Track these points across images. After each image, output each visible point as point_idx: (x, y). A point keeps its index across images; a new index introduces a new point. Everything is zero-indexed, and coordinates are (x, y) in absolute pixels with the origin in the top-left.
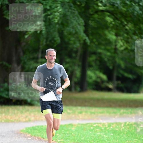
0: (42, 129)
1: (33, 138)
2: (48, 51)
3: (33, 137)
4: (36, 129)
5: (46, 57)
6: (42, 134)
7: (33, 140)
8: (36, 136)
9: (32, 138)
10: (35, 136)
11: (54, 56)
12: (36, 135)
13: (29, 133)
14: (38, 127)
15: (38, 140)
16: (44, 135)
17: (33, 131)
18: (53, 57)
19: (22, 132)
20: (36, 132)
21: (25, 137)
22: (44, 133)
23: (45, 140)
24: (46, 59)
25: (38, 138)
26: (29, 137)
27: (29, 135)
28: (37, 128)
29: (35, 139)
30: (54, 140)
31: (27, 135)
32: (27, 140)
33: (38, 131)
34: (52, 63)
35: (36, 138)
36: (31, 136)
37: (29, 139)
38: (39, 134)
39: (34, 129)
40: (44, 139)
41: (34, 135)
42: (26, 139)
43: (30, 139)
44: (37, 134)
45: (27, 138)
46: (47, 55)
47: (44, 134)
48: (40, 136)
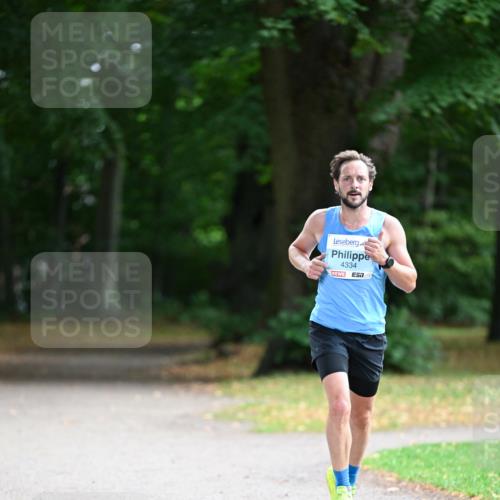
0: (437, 454)
1: (406, 487)
3: (404, 483)
4: (416, 457)
6: (438, 473)
7: (406, 492)
8: (416, 480)
9: (401, 488)
10: (411, 480)
12: (415, 475)
13: (392, 469)
14: (424, 447)
15: (422, 493)
16: (445, 477)
17: (405, 463)
19: (365, 467)
20: (417, 466)
21: (378, 485)
22: (444, 469)
23: (447, 493)
25: (423, 488)
26: (392, 484)
27: (391, 476)
28: (419, 451)
29: (413, 490)
30: (478, 493)
31: (383, 476)
32: (385, 494)
33: (423, 464)
35: (417, 489)
36: (399, 481)
37: (391, 492)
38: (426, 474)
39: (409, 457)
40: (443, 489)
41: (408, 477)
42: (380, 490)
43: (393, 489)
44: (420, 473)
45: (385, 487)
47: (442, 473)
48: (429, 481)
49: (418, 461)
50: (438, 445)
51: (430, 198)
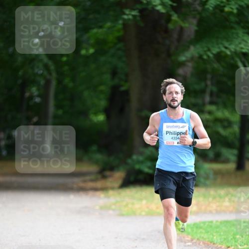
0: (211, 226)
1: (196, 243)
3: (194, 241)
4: (201, 228)
6: (211, 236)
7: (195, 245)
8: (201, 239)
9: (193, 243)
10: (198, 239)
12: (200, 237)
13: (188, 234)
14: (204, 223)
15: (203, 246)
16: (215, 238)
17: (195, 231)
20: (201, 232)
21: (182, 242)
22: (215, 234)
23: (216, 246)
25: (204, 243)
26: (189, 241)
27: (188, 237)
28: (202, 225)
29: (199, 244)
30: (232, 246)
31: (184, 237)
32: (185, 246)
33: (204, 231)
35: (201, 243)
36: (192, 240)
37: (188, 245)
38: (206, 236)
39: (197, 228)
40: (214, 244)
41: (197, 237)
42: (182, 244)
43: (189, 244)
44: (202, 235)
45: (185, 243)
47: (213, 236)
48: (207, 240)
49: (201, 230)
50: (212, 222)
51: (207, 98)
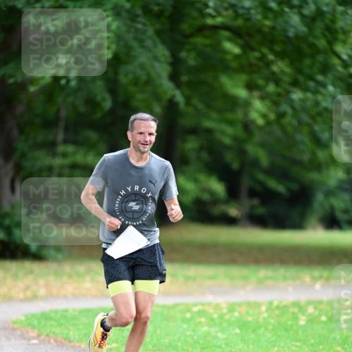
0: (65, 317)
1: (44, 340)
2: (135, 120)
3: (42, 337)
4: (51, 319)
5: (129, 134)
6: (66, 331)
7: (43, 344)
8: (51, 335)
9: (40, 341)
10: (47, 335)
11: (150, 134)
12: (50, 332)
13: (34, 327)
14: (56, 312)
15: (55, 344)
16: (71, 333)
17: (43, 322)
18: (148, 138)
19: (15, 326)
20: (52, 325)
21: (24, 338)
22: (71, 328)
23: (72, 344)
24: (130, 139)
25: (56, 341)
26: (34, 338)
27: (33, 332)
28: (53, 315)
29: (49, 342)
31: (27, 332)
32: (29, 345)
33: (55, 324)
34: (143, 153)
35: (52, 341)
36: (39, 336)
37: (34, 344)
38: (58, 330)
39: (46, 319)
40: (70, 341)
41: (45, 333)
42: (25, 342)
43: (35, 341)
44: (54, 330)
45: (29, 340)
46: (132, 131)
47: (69, 330)
48: (60, 336)
50: (66, 311)
